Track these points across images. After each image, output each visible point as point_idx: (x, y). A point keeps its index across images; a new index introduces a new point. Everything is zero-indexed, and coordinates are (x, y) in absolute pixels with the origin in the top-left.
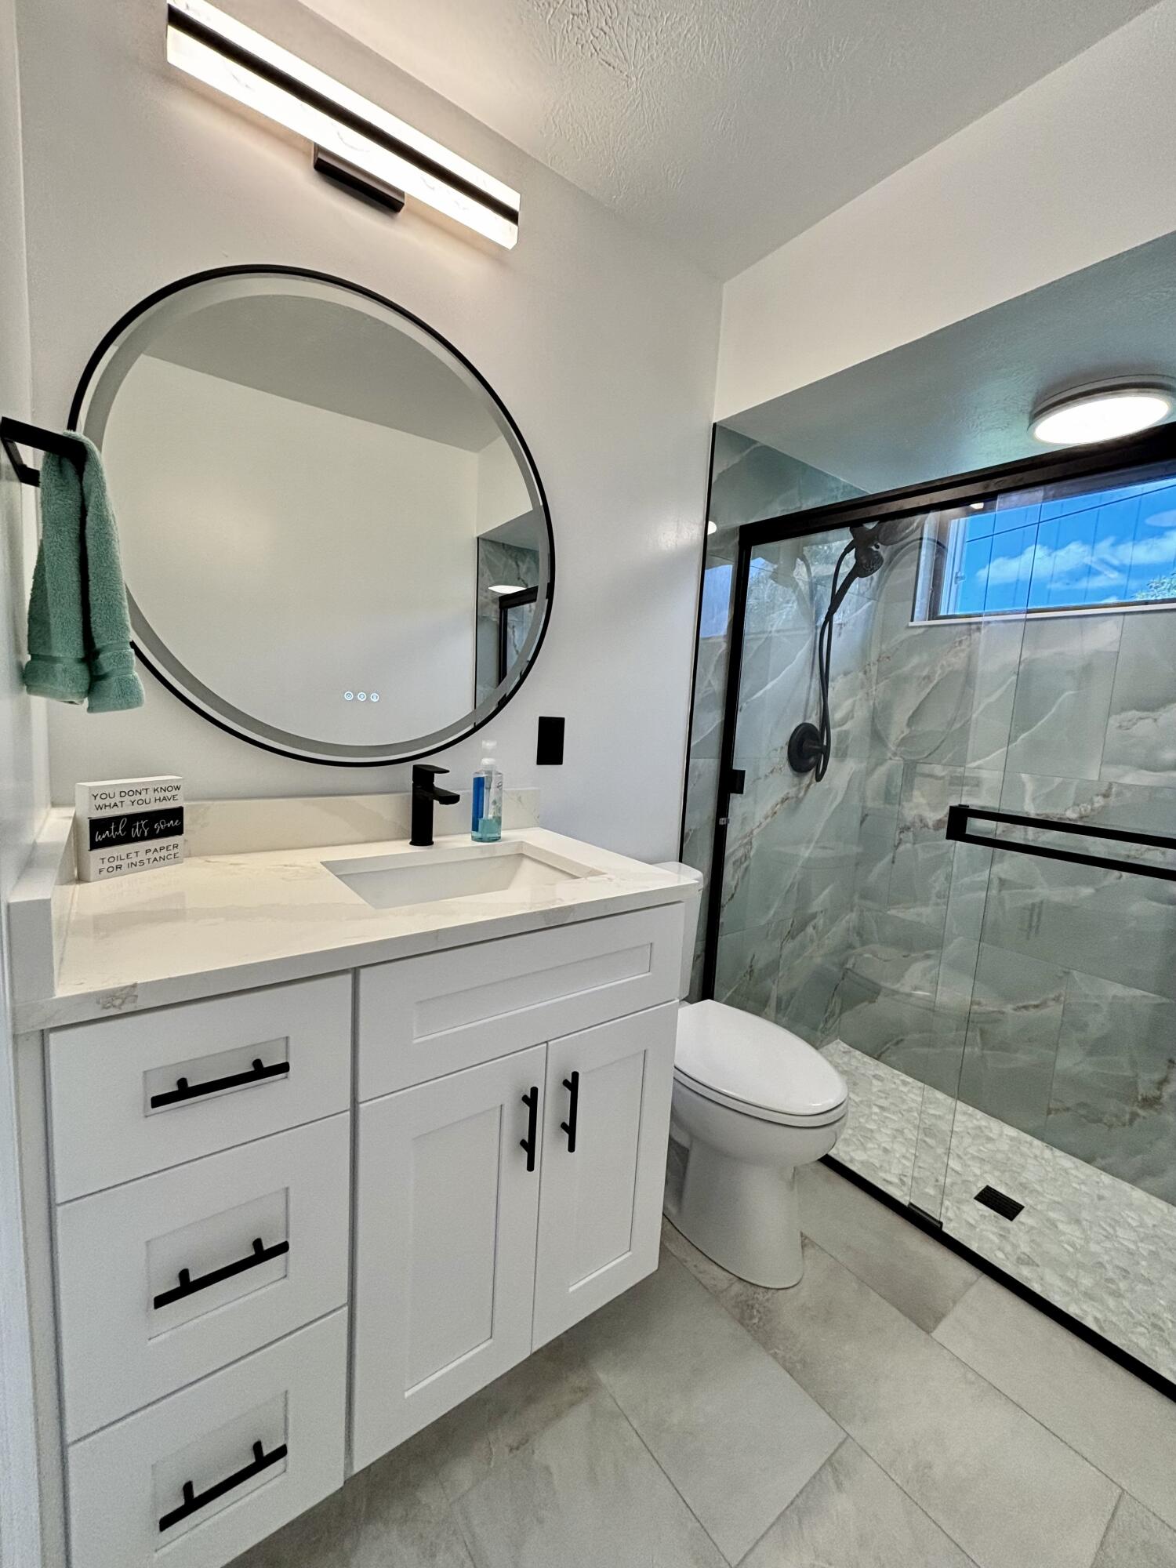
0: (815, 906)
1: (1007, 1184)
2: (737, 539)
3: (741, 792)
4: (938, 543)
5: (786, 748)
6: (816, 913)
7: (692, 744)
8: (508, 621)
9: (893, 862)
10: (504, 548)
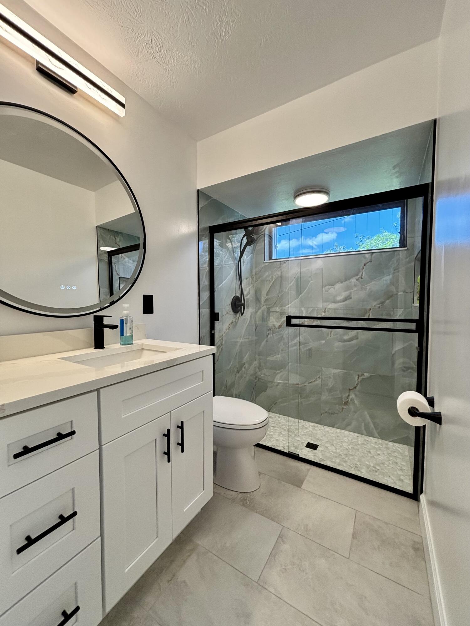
0: (245, 360)
1: (313, 440)
2: (209, 231)
3: (218, 320)
4: (270, 236)
5: (231, 304)
6: (245, 363)
7: (200, 304)
8: (112, 261)
9: (267, 341)
10: (109, 231)
